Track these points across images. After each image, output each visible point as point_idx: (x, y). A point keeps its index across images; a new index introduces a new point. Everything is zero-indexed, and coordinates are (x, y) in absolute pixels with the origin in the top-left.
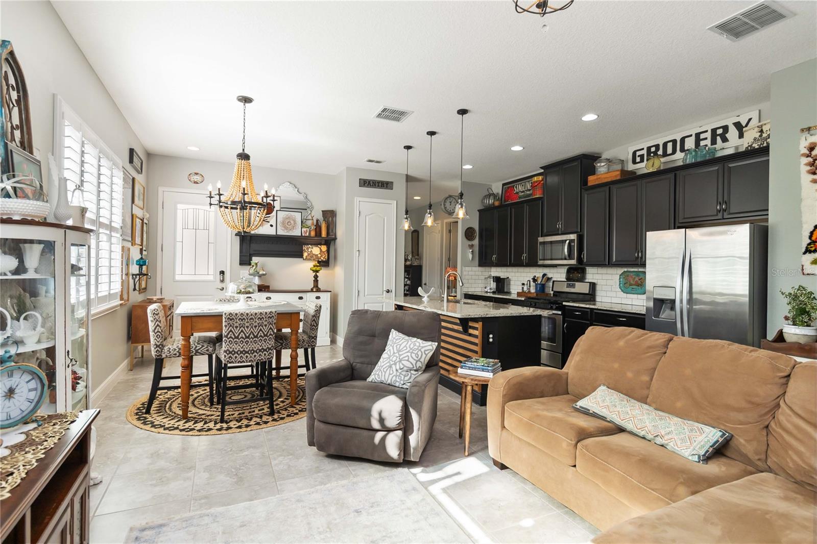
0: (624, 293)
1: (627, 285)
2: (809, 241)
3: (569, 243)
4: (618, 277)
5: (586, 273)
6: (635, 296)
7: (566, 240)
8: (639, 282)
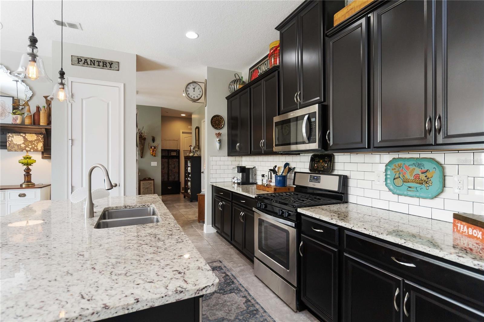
0: (394, 194)
1: (399, 182)
3: (309, 119)
4: (383, 168)
5: (334, 163)
6: (415, 201)
7: (304, 116)
8: (423, 177)
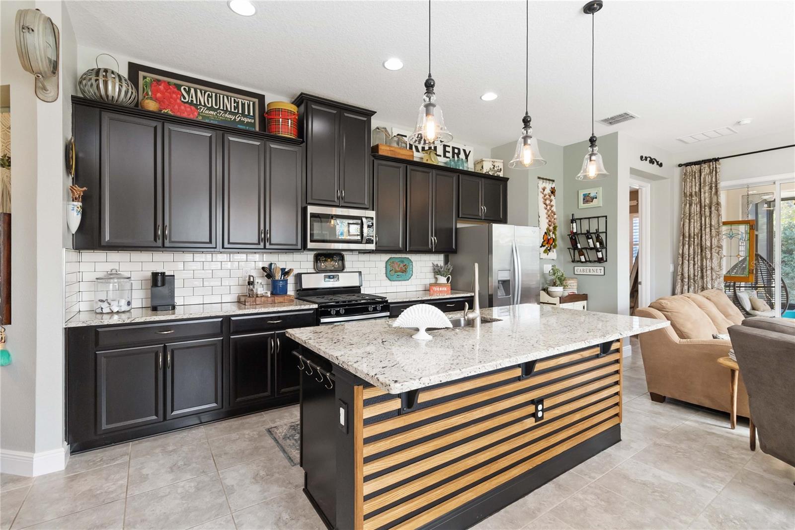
2: (543, 240)
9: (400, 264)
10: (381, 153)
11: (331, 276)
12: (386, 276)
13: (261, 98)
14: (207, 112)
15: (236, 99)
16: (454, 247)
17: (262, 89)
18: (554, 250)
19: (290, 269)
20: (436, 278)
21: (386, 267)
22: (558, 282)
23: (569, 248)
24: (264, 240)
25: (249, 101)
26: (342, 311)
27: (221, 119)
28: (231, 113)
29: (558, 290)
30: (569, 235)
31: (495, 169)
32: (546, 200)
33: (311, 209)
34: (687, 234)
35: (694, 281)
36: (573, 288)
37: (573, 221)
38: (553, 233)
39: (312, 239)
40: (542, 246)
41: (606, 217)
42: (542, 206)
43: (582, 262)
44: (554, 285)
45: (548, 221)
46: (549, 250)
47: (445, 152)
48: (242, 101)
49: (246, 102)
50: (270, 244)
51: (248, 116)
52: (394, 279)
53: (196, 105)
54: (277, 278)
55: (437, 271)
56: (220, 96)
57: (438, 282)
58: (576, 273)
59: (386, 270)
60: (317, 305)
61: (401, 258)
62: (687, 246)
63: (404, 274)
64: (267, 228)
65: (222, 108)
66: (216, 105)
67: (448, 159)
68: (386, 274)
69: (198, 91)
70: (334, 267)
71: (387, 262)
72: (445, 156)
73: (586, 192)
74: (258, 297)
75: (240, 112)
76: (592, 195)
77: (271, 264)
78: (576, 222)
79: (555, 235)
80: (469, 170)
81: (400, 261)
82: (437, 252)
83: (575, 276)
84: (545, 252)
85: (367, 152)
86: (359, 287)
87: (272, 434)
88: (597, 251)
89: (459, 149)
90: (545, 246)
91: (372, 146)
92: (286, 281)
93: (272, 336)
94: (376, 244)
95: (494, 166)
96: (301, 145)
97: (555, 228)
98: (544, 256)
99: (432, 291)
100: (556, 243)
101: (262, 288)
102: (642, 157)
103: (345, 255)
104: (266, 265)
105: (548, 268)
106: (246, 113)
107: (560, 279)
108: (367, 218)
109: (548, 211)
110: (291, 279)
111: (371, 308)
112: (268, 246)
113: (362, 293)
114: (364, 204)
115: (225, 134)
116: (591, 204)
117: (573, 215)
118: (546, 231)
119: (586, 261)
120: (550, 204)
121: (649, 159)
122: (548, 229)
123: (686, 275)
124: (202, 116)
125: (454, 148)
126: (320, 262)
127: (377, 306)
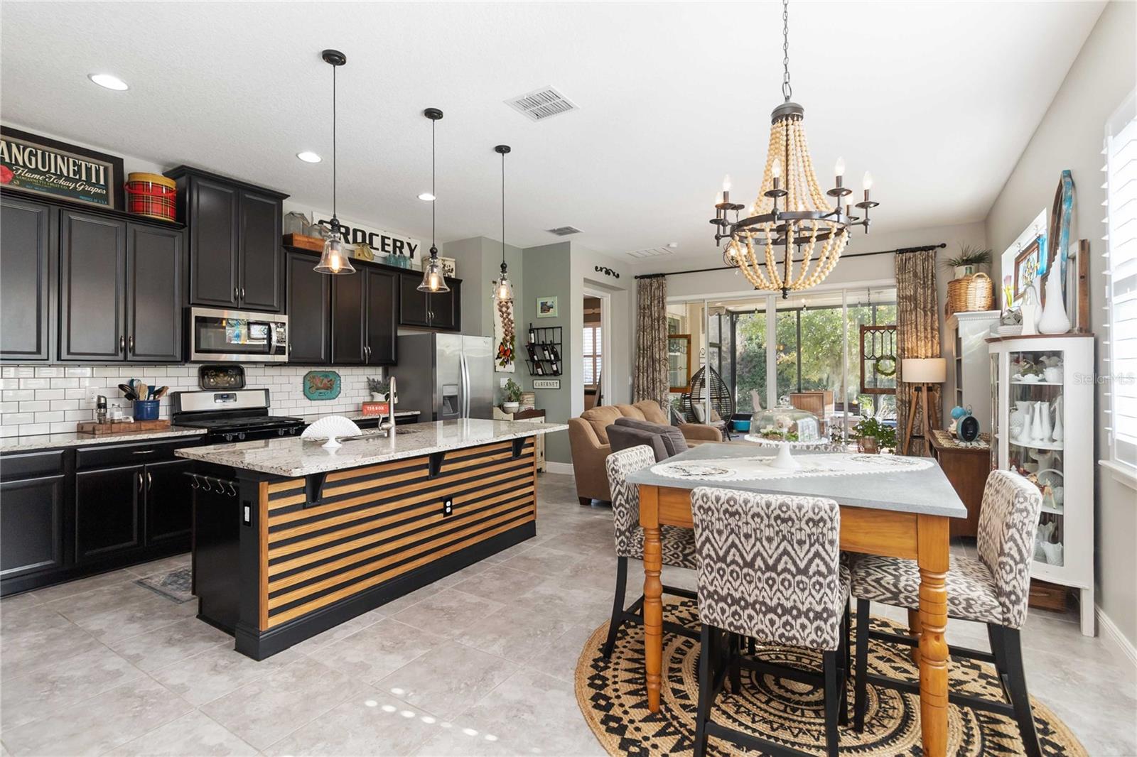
9: (323, 380)
10: (296, 245)
11: (225, 394)
12: (304, 394)
13: (118, 163)
14: (28, 175)
15: (77, 161)
16: (393, 359)
17: (120, 151)
18: (512, 362)
19: (163, 387)
20: (372, 396)
21: (304, 383)
22: (514, 397)
23: (527, 361)
24: (125, 350)
25: (99, 165)
26: (242, 436)
27: (53, 187)
28: (68, 179)
29: (514, 405)
30: (527, 346)
31: (446, 268)
32: (502, 307)
33: (196, 312)
34: (642, 346)
35: (648, 393)
36: (529, 403)
37: (531, 330)
38: (510, 343)
39: (198, 349)
40: (498, 357)
41: (561, 327)
42: (497, 314)
43: (540, 375)
44: (510, 400)
45: (504, 330)
46: (506, 362)
47: (383, 244)
48: (86, 165)
49: (93, 166)
50: (134, 354)
51: (97, 184)
52: (316, 398)
53: (9, 165)
54: (142, 398)
55: (374, 387)
56: (49, 156)
57: (374, 400)
58: (535, 387)
59: (304, 386)
60: (206, 430)
61: (325, 371)
62: (641, 358)
63: (329, 391)
64: (130, 334)
65: (53, 171)
66: (44, 166)
67: (387, 254)
68: (304, 391)
69: (14, 146)
70: (230, 384)
71: (305, 377)
72: (383, 249)
73: (544, 300)
74: (114, 423)
75: (84, 178)
76: (549, 304)
77: (132, 381)
78: (534, 332)
79: (513, 346)
80: (413, 269)
81: (323, 376)
82: (372, 364)
83: (534, 391)
84: (501, 364)
85: (277, 243)
86: (266, 408)
87: (145, 584)
88: (552, 364)
89: (402, 243)
90: (501, 358)
91: (283, 234)
92: (157, 403)
93: (141, 471)
94: (289, 354)
95: (445, 265)
96: (182, 230)
97: (512, 338)
98: (499, 368)
99: (365, 411)
100: (515, 354)
101: (118, 411)
102: (596, 268)
103: (245, 369)
104: (125, 382)
105: (504, 382)
106: (94, 181)
107: (515, 394)
108: (276, 323)
109: (505, 319)
110: (164, 401)
111: (281, 432)
112: (130, 356)
113: (269, 415)
114: (273, 306)
115: (64, 212)
116: (548, 313)
117: (531, 324)
118: (502, 341)
119: (544, 374)
120: (506, 312)
121: (604, 270)
122: (504, 339)
123: (641, 387)
124: (19, 180)
125: (395, 241)
126: (208, 377)
127: (289, 430)
